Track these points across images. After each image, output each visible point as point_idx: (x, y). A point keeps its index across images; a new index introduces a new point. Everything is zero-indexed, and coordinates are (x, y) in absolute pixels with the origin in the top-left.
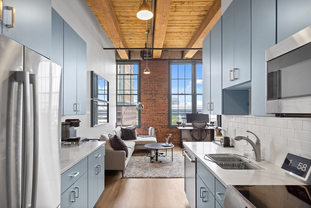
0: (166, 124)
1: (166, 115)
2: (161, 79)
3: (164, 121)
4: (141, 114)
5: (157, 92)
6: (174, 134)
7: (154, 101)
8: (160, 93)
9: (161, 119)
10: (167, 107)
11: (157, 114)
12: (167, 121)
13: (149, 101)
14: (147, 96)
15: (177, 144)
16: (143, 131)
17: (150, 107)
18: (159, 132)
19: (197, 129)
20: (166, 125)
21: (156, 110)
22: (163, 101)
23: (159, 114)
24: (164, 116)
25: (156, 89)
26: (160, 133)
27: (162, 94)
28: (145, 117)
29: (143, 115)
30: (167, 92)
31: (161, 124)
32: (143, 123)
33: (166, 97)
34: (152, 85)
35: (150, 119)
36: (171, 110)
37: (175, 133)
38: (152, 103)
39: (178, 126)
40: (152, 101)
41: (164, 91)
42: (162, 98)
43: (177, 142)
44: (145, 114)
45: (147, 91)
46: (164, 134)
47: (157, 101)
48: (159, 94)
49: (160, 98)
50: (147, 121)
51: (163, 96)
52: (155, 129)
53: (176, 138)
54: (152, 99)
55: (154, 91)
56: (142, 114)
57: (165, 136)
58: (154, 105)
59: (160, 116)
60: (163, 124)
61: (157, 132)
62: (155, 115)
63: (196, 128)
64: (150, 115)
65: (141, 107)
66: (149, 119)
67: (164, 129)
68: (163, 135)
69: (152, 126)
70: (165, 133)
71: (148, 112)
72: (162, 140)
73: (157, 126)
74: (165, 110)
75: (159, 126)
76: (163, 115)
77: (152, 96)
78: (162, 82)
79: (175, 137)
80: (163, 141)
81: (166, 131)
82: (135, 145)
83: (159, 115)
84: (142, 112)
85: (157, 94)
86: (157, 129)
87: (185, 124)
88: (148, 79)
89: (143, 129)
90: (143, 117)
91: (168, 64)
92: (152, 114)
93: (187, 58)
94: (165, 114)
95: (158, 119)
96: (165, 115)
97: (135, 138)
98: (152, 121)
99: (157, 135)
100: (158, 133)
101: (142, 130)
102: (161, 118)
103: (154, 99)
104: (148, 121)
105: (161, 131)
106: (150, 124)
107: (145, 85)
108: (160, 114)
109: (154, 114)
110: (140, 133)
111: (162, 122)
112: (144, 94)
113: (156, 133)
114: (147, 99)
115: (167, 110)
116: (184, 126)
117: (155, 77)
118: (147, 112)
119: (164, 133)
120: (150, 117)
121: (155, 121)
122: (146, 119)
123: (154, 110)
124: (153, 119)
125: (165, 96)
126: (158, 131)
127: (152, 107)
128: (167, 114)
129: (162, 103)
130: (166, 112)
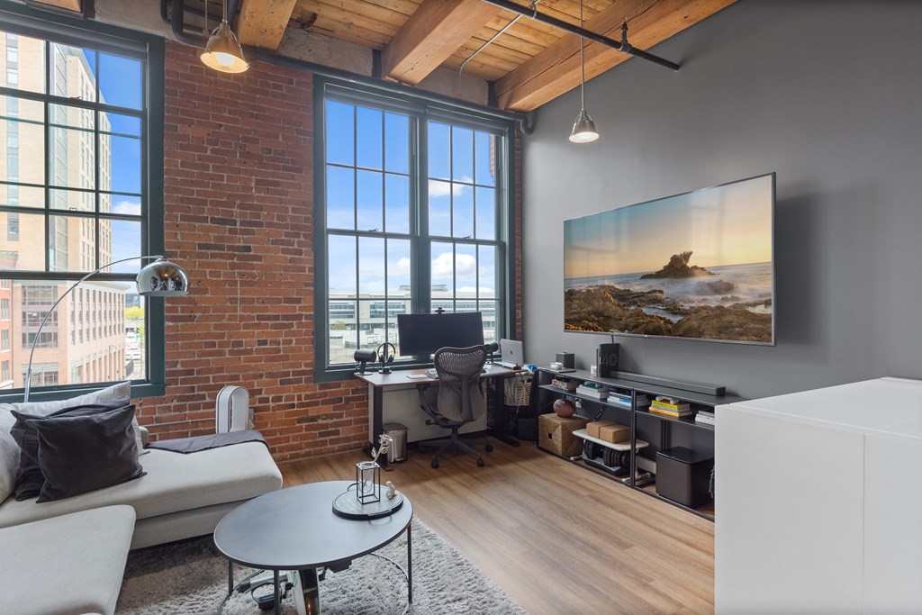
0: (306, 365)
1: (306, 325)
2: (276, 152)
3: (293, 350)
4: (167, 324)
5: (259, 217)
6: (340, 408)
7: (239, 258)
8: (275, 221)
9: (278, 343)
10: (307, 285)
11: (259, 318)
12: (307, 350)
13: (213, 256)
14: (201, 229)
15: (356, 447)
16: (177, 408)
17: (218, 283)
18: (271, 404)
19: (451, 377)
20: (303, 368)
21: (252, 301)
22: (289, 256)
23: (268, 318)
24: (295, 328)
25: (251, 197)
26: (275, 409)
27: (286, 227)
28: (194, 337)
29: (174, 328)
30: (306, 220)
31: (278, 367)
32: (179, 367)
33: (302, 239)
34: (229, 179)
35: (221, 345)
36: (328, 299)
37: (348, 400)
38: (233, 266)
39: (362, 371)
40: (232, 257)
41: (294, 210)
42: (282, 242)
43: (355, 438)
44: (191, 318)
45: (204, 203)
46: (296, 413)
47: (258, 258)
48: (270, 225)
49: (274, 242)
50: (203, 354)
51: (287, 235)
52: (252, 393)
53: (349, 423)
54: (230, 248)
55: (241, 206)
56: (174, 319)
57: (299, 421)
58: (242, 275)
59: (275, 327)
60: (292, 366)
61: (257, 405)
62: (246, 326)
63: (447, 377)
64: (216, 327)
65: (171, 284)
66: (213, 345)
67: (296, 390)
68: (287, 415)
69: (233, 380)
70: (301, 405)
71: (207, 309)
72: (287, 439)
73: (261, 376)
74: (298, 301)
75: (270, 375)
76: (292, 325)
77: (231, 231)
78: (285, 168)
79: (344, 419)
80: (292, 443)
81: (307, 397)
82: (137, 521)
83: (270, 322)
84: (174, 309)
85: (260, 224)
86: (259, 392)
87: (391, 359)
88: (210, 143)
89: (181, 399)
90: (176, 337)
91: (311, 90)
92: (230, 318)
93: (401, 81)
94: (299, 317)
95: (265, 343)
96: (300, 325)
97: (130, 472)
98: (231, 352)
99: (260, 418)
100: (267, 409)
101: (175, 403)
102: (281, 339)
103: (238, 249)
104: (210, 354)
105: (278, 399)
106: (220, 370)
107: (188, 174)
108: (277, 318)
109: (242, 318)
110: (157, 420)
111: (287, 358)
112: (183, 218)
113: (256, 410)
114: (201, 246)
115: (308, 301)
116: (387, 365)
117: (245, 139)
118: (200, 310)
119: (293, 406)
120: (222, 336)
121: (250, 352)
122: (198, 346)
123: (243, 301)
124: (239, 344)
125: (297, 235)
126: (266, 400)
127: (234, 283)
128: (307, 317)
129: (286, 269)
130: (305, 307)
